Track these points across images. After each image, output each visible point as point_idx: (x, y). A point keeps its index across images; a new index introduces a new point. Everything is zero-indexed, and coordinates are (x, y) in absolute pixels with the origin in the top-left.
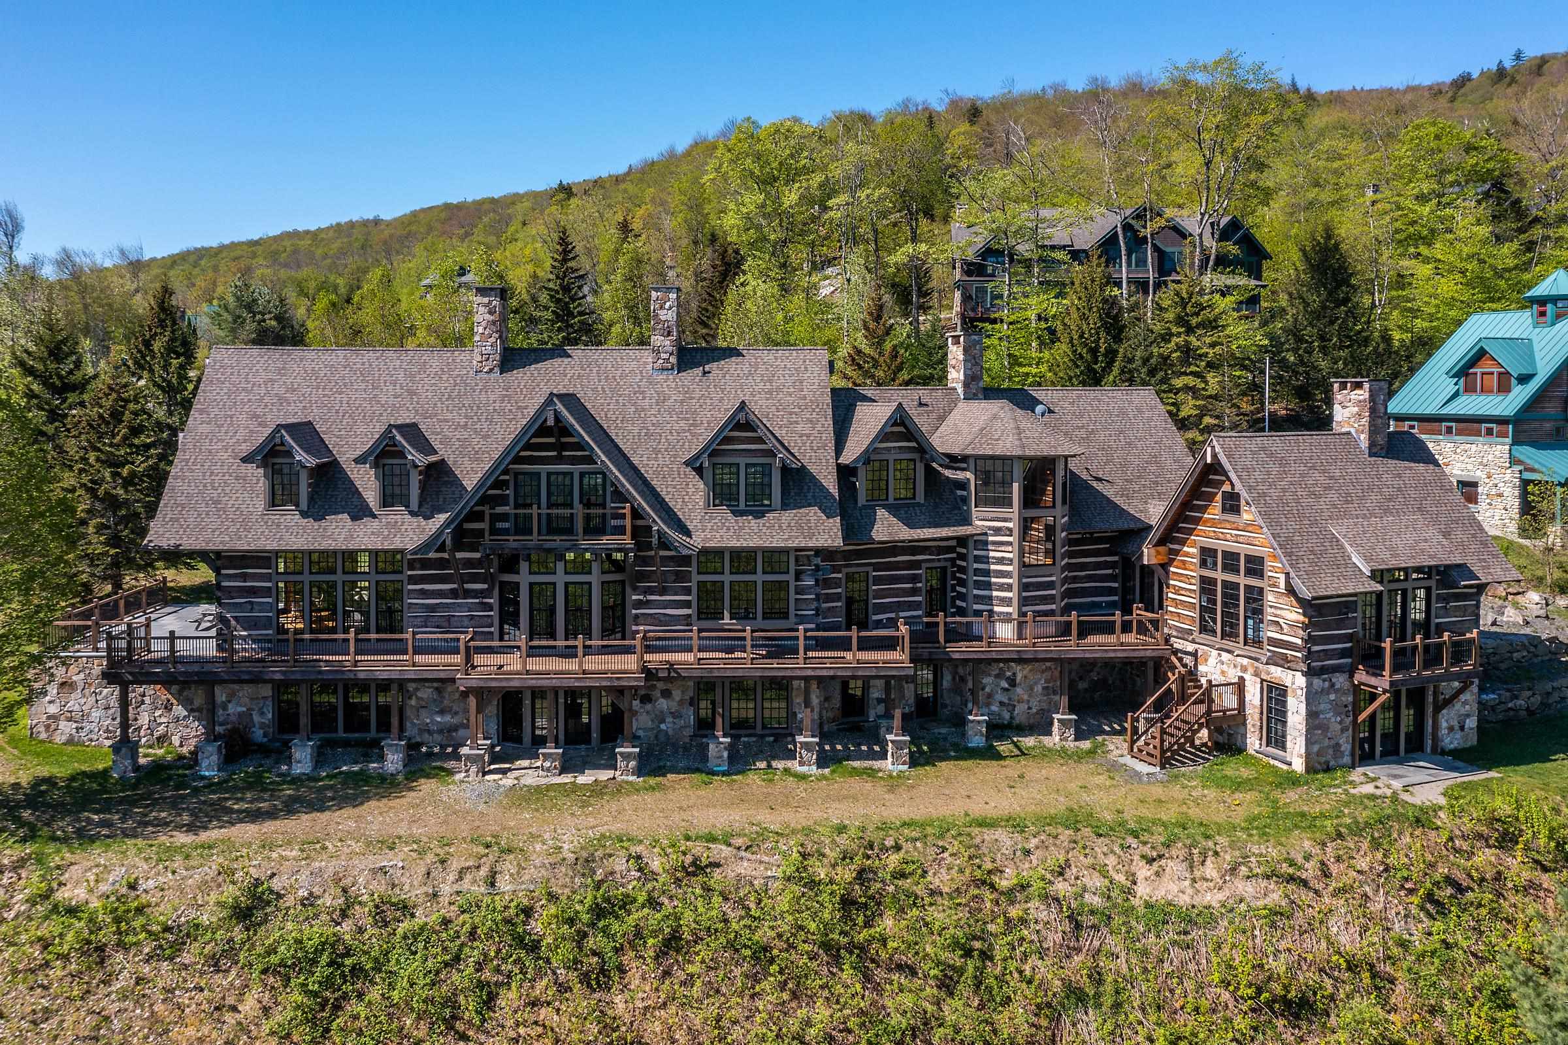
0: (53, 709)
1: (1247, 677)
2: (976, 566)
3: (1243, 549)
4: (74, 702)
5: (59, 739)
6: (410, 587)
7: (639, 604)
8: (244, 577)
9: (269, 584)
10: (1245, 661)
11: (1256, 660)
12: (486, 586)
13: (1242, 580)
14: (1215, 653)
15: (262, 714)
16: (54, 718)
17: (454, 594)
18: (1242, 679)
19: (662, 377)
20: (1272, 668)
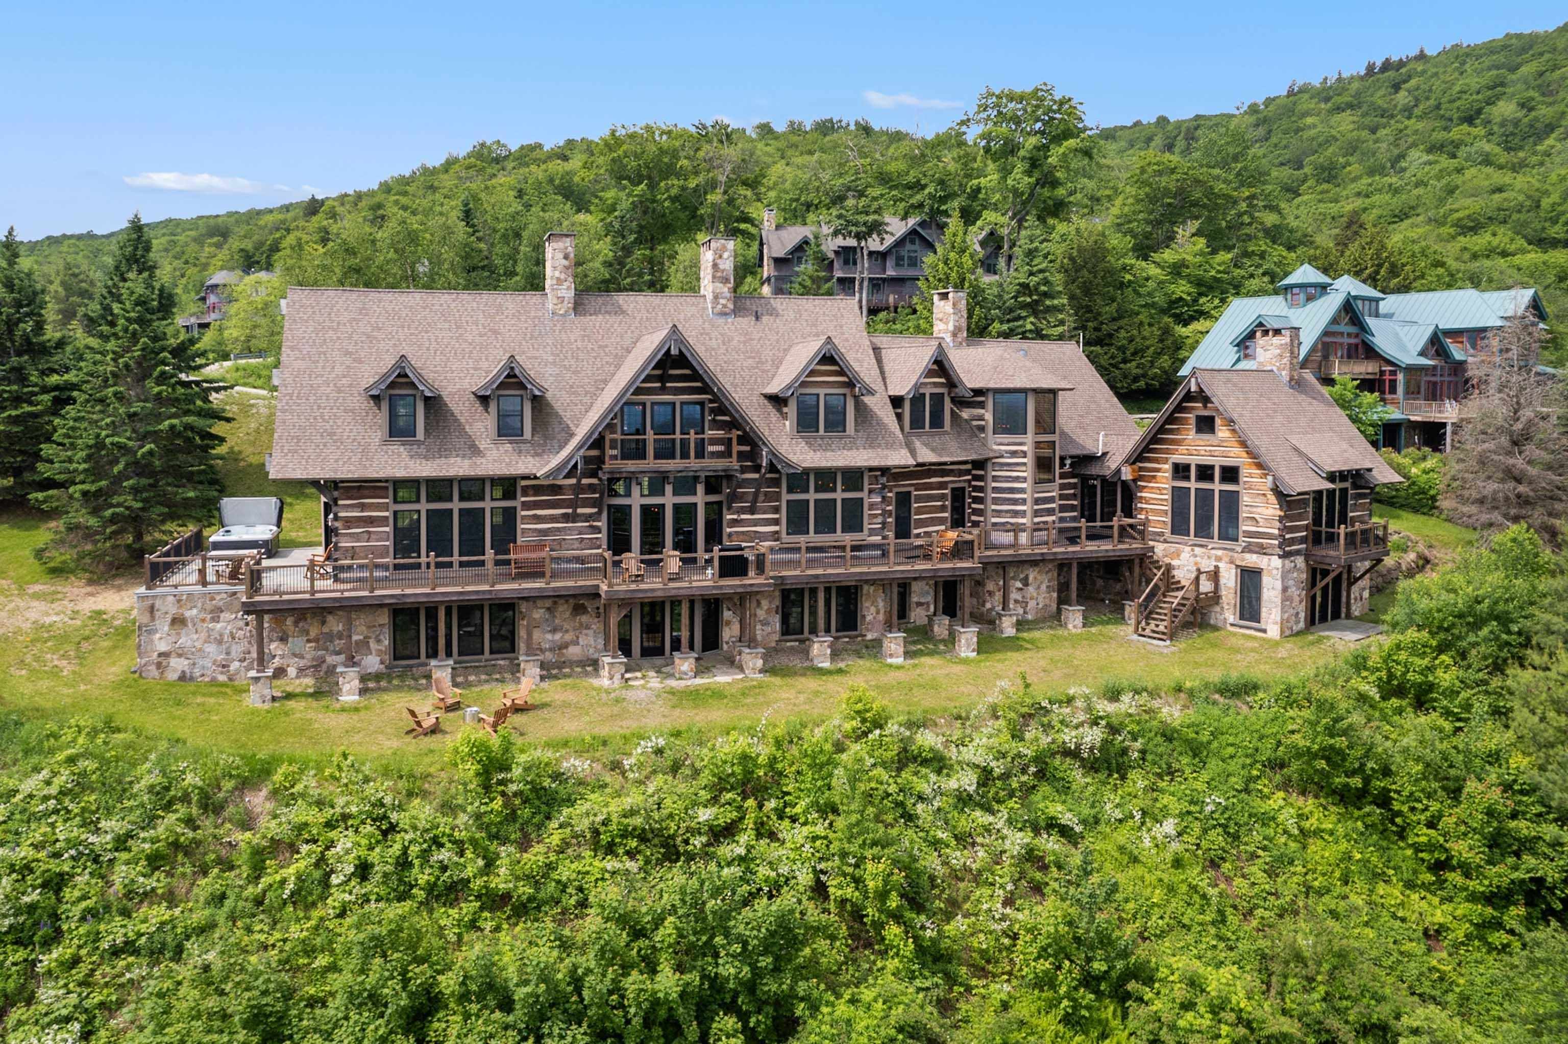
0: (163, 647)
1: (1221, 565)
2: (994, 485)
3: (1217, 462)
4: (187, 639)
5: (172, 676)
6: (524, 513)
7: (734, 522)
8: (363, 507)
9: (386, 514)
10: (1220, 553)
11: (1232, 550)
12: (595, 510)
13: (1217, 486)
14: (1188, 549)
15: (379, 641)
16: (164, 655)
17: (566, 518)
18: (1217, 567)
19: (721, 321)
20: (1247, 556)
